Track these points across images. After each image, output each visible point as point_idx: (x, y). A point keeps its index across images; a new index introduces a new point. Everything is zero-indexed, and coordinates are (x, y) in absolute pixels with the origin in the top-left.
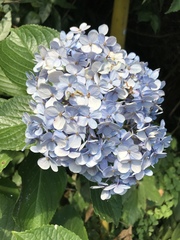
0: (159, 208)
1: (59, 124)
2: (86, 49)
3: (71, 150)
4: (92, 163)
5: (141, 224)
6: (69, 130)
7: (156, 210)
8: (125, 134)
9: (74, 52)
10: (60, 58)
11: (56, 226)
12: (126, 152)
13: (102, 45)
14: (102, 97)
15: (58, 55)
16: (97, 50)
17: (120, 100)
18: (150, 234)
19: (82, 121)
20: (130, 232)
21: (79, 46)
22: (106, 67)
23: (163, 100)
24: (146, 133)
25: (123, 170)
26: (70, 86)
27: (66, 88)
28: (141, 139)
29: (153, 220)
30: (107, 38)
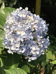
0: (54, 61)
1: (12, 40)
2: (21, 16)
3: (17, 48)
4: (23, 52)
5: (48, 66)
6: (15, 42)
7: (53, 62)
8: (34, 42)
9: (17, 17)
10: (13, 19)
11: (18, 68)
12: (35, 48)
13: (26, 14)
14: (26, 31)
15: (12, 18)
16: (24, 16)
17: (31, 32)
18: (51, 69)
19: (19, 39)
20: (44, 69)
21: (19, 15)
22: (27, 21)
23: (48, 30)
24: (41, 41)
25: (34, 53)
26: (16, 28)
27: (14, 29)
28: (39, 43)
29: (52, 65)
30: (27, 12)
